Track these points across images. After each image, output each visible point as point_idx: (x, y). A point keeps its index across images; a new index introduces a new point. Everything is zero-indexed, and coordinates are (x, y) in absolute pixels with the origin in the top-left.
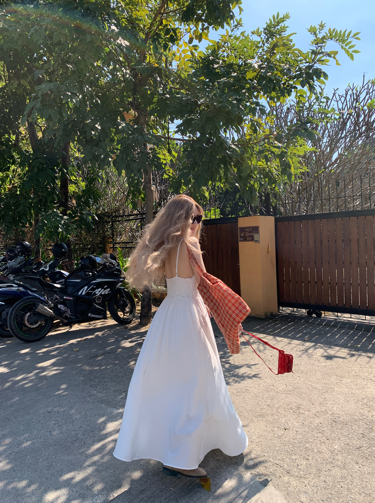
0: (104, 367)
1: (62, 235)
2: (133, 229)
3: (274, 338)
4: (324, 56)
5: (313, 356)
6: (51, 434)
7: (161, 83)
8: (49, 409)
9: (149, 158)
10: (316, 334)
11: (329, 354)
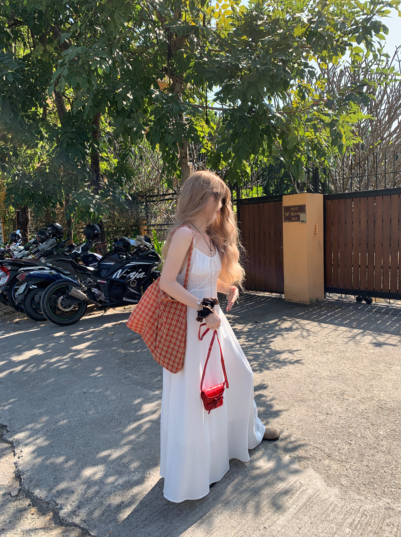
0: (140, 351)
1: (94, 215)
2: (169, 210)
3: (319, 324)
4: (385, 6)
5: (361, 343)
6: (86, 414)
7: (198, 44)
8: (85, 390)
9: (185, 130)
10: (364, 321)
11: (378, 341)
